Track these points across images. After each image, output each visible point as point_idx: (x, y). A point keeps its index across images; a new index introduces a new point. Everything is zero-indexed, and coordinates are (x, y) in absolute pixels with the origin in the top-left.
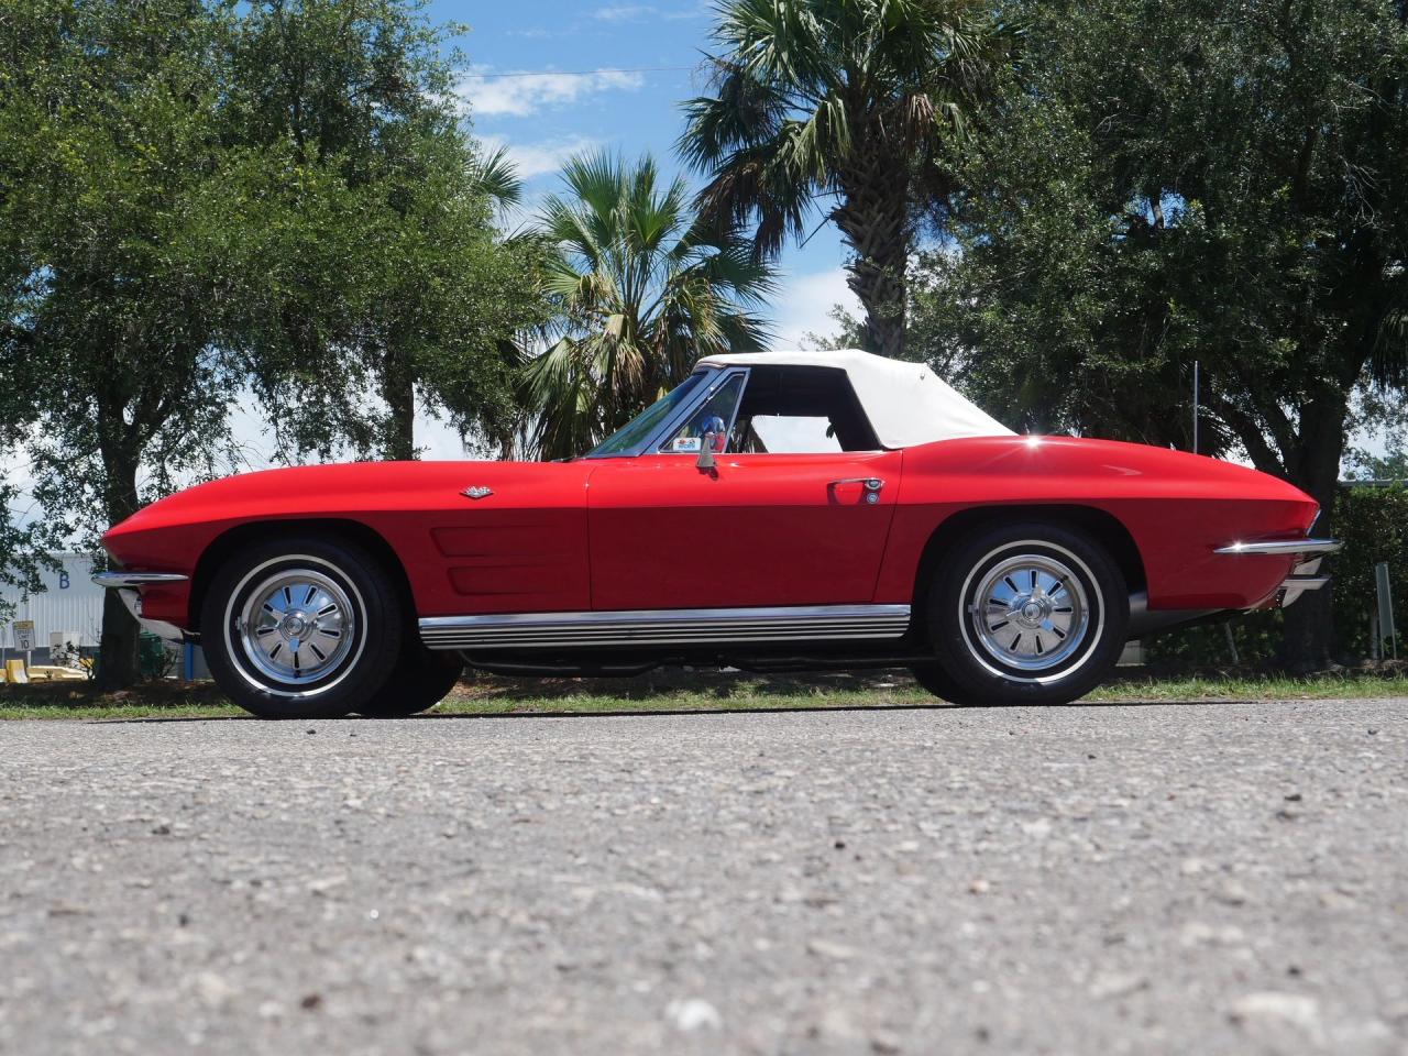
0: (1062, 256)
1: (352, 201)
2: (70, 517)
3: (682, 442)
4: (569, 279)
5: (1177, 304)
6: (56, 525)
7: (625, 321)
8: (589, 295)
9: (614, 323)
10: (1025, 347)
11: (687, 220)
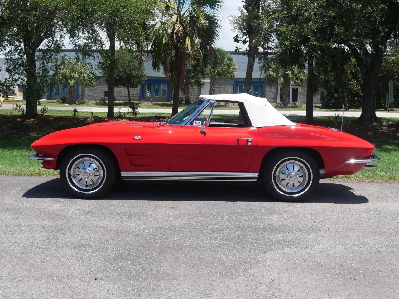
0: (306, 11)
2: (17, 77)
3: (196, 123)
4: (162, 3)
5: (338, 27)
6: (13, 79)
7: (177, 17)
8: (168, 8)
9: (175, 18)
10: (293, 38)
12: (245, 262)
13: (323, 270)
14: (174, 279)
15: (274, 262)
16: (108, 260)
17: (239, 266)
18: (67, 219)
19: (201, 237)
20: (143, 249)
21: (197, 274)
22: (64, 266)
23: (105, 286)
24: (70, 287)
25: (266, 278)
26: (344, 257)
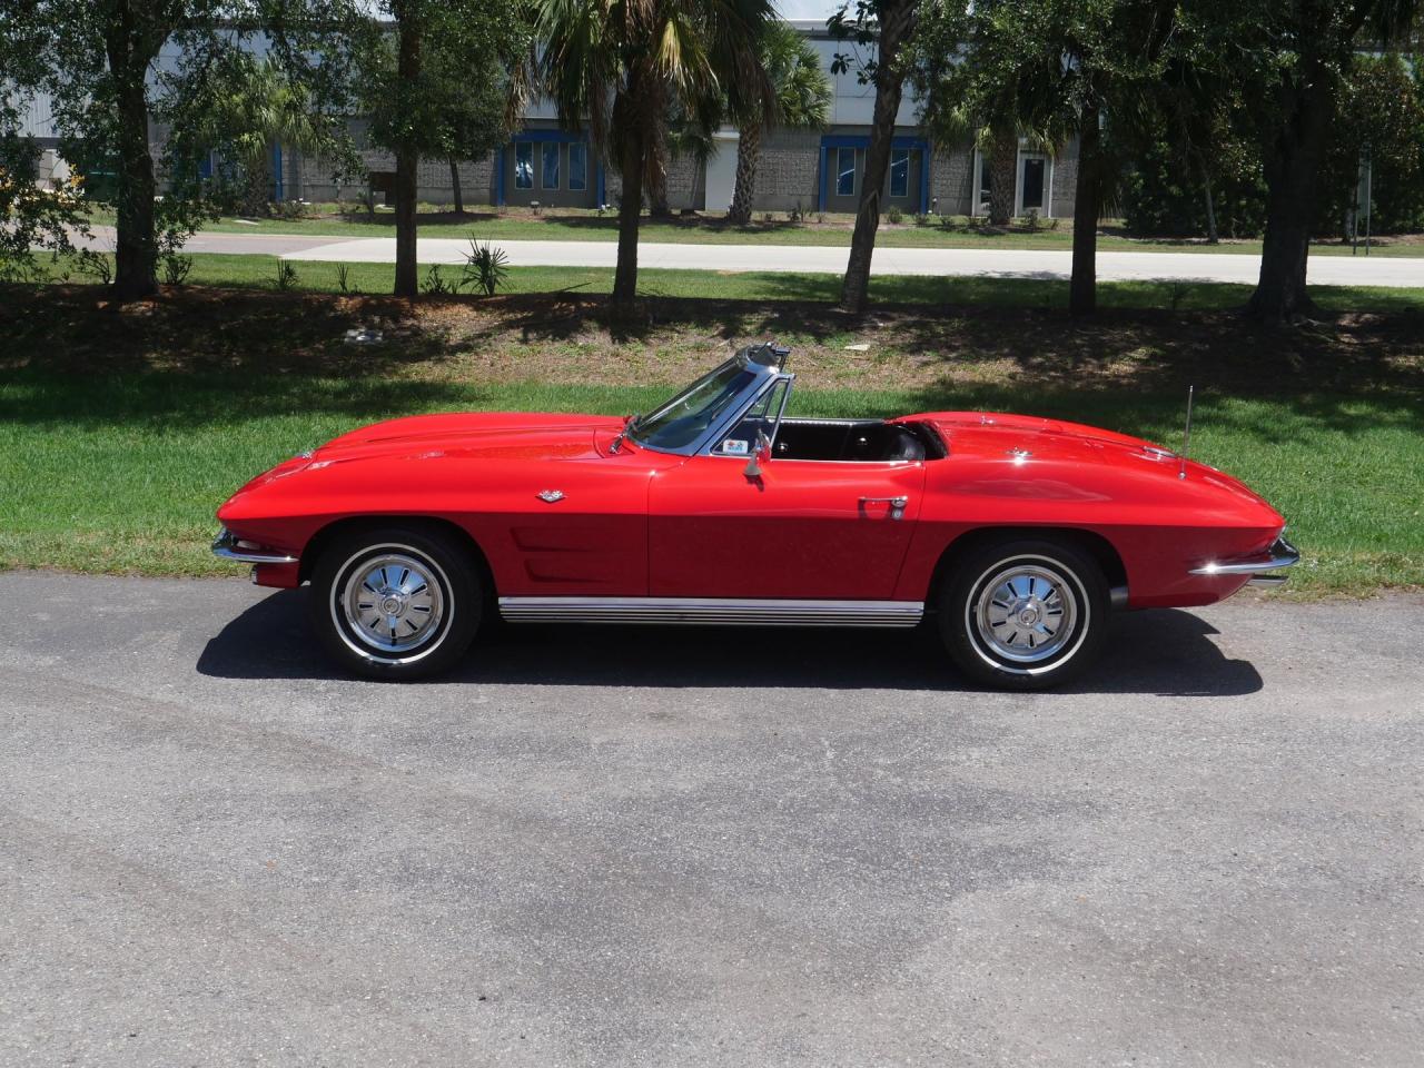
3: (731, 444)
5: (1183, 11)
12: (895, 934)
13: (1115, 960)
14: (699, 996)
15: (976, 932)
16: (503, 930)
17: (878, 950)
18: (352, 768)
19: (762, 837)
20: (598, 886)
21: (761, 977)
22: (382, 950)
23: (512, 1022)
24: (415, 1026)
25: (956, 989)
26: (1175, 911)
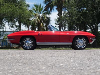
1: (15, 8)
4: (34, 14)
8: (36, 15)
9: (38, 18)
11: (44, 9)
